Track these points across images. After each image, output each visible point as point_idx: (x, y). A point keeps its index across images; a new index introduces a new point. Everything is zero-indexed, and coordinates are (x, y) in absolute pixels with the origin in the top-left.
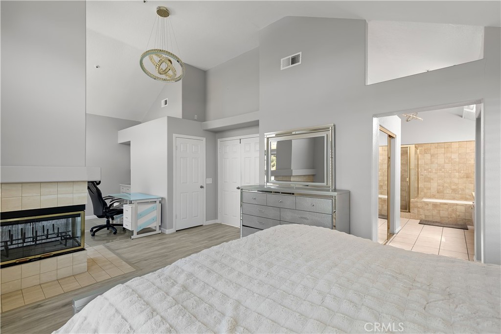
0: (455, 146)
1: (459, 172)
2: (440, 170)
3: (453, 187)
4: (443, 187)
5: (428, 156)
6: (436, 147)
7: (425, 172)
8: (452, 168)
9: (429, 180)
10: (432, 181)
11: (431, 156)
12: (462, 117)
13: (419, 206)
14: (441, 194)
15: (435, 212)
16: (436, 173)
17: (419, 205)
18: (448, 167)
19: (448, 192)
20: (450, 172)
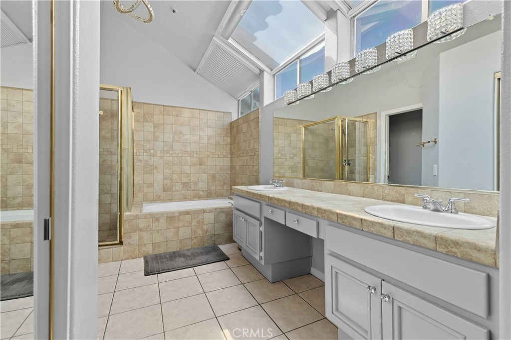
0: (187, 114)
1: (191, 156)
2: (168, 152)
3: (185, 180)
4: (171, 180)
5: (149, 127)
6: (161, 113)
7: (145, 154)
8: (183, 149)
9: (150, 169)
10: (155, 171)
11: (154, 127)
12: (195, 71)
13: (142, 226)
14: (168, 193)
15: (170, 234)
16: (161, 157)
17: (142, 224)
18: (177, 146)
19: (177, 188)
20: (180, 155)
